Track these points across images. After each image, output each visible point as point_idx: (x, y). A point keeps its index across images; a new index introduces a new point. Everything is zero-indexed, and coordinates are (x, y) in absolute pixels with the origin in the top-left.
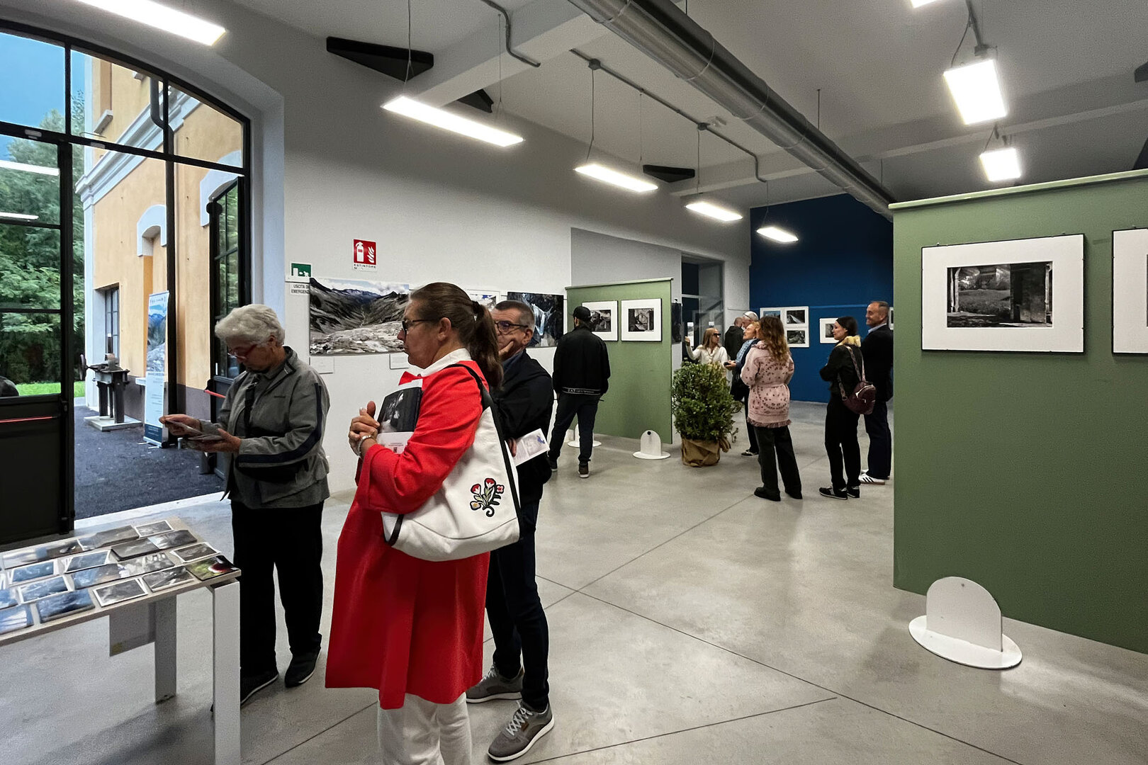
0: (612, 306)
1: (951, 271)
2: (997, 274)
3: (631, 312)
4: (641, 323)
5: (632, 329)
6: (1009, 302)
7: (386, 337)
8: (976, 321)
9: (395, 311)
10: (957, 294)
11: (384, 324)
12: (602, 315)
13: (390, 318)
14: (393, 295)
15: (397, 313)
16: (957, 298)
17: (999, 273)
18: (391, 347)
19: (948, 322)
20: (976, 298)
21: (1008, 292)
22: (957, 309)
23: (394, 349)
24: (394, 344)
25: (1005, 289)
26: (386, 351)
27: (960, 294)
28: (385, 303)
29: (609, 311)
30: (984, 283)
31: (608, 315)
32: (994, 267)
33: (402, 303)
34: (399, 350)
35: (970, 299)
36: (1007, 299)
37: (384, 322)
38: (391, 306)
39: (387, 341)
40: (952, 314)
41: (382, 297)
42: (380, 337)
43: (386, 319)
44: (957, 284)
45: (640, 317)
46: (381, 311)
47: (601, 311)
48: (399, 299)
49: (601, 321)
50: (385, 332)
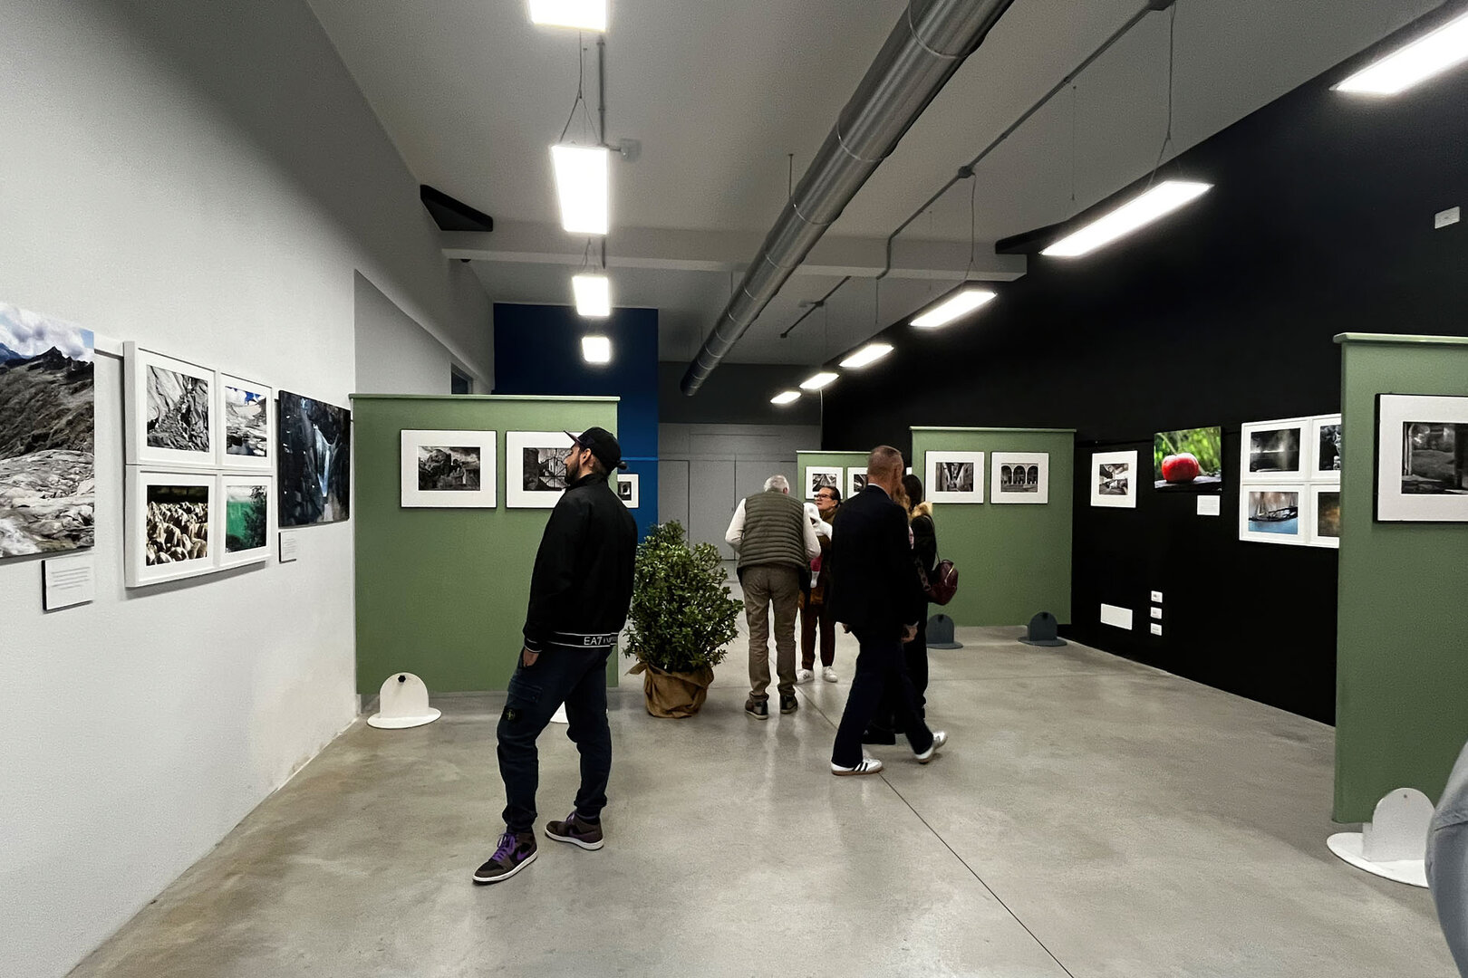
0: (485, 441)
1: (1407, 425)
2: (1445, 434)
3: (530, 454)
4: (553, 476)
5: (532, 485)
6: (1453, 466)
7: (35, 502)
8: (1426, 486)
9: (59, 416)
10: (1410, 454)
11: (29, 458)
12: (455, 456)
13: (45, 437)
14: (53, 359)
15: (64, 421)
16: (1410, 459)
17: (1446, 432)
18: (48, 536)
19: (1403, 488)
20: (1428, 460)
21: (1452, 455)
22: (1410, 473)
23: (56, 544)
24: (57, 525)
25: (1449, 451)
26: (34, 549)
27: (1413, 455)
28: (30, 385)
29: (476, 451)
30: (1434, 443)
31: (471, 458)
32: (1442, 425)
33: (76, 391)
34: (69, 544)
35: (1420, 461)
36: (1451, 462)
37: (29, 449)
38: (46, 396)
39: (37, 517)
40: (1406, 478)
41: (22, 361)
42: (18, 502)
43: (36, 438)
44: (1410, 442)
45: (551, 464)
46: (21, 411)
47: (453, 449)
48: (71, 377)
49: (454, 468)
50: (32, 485)
